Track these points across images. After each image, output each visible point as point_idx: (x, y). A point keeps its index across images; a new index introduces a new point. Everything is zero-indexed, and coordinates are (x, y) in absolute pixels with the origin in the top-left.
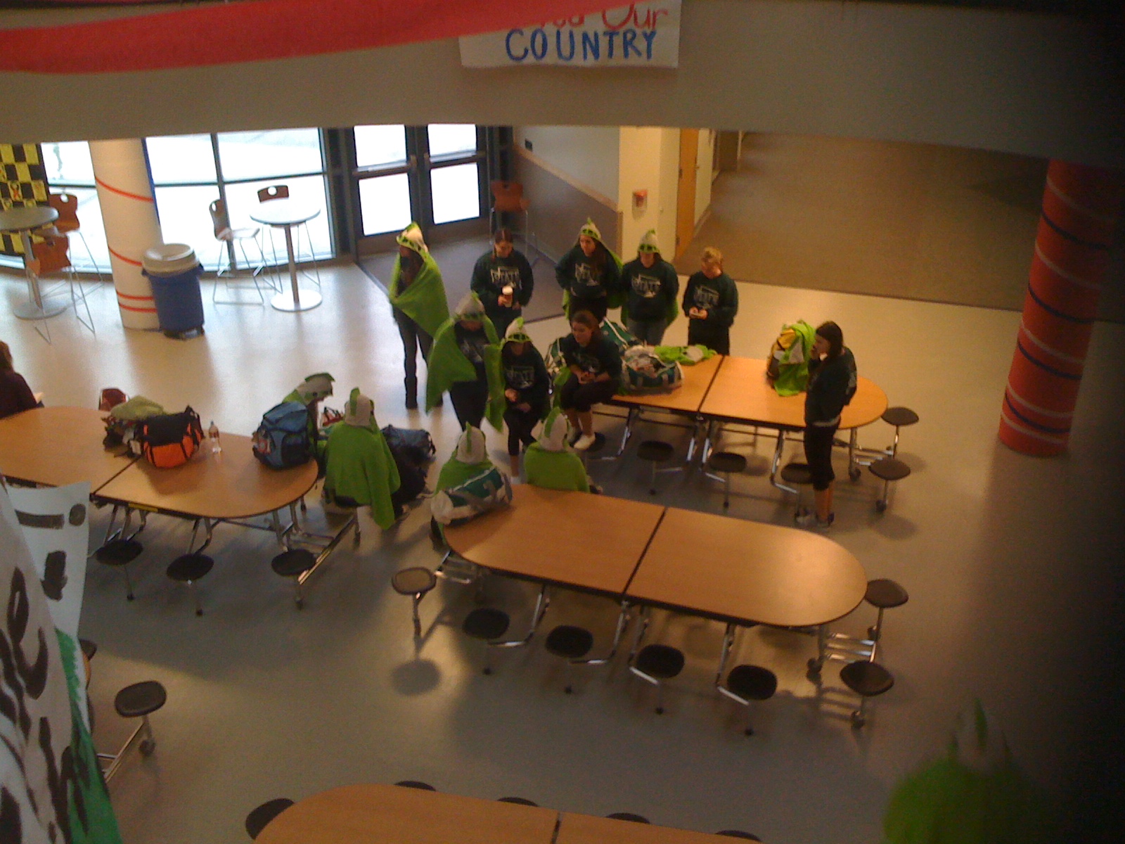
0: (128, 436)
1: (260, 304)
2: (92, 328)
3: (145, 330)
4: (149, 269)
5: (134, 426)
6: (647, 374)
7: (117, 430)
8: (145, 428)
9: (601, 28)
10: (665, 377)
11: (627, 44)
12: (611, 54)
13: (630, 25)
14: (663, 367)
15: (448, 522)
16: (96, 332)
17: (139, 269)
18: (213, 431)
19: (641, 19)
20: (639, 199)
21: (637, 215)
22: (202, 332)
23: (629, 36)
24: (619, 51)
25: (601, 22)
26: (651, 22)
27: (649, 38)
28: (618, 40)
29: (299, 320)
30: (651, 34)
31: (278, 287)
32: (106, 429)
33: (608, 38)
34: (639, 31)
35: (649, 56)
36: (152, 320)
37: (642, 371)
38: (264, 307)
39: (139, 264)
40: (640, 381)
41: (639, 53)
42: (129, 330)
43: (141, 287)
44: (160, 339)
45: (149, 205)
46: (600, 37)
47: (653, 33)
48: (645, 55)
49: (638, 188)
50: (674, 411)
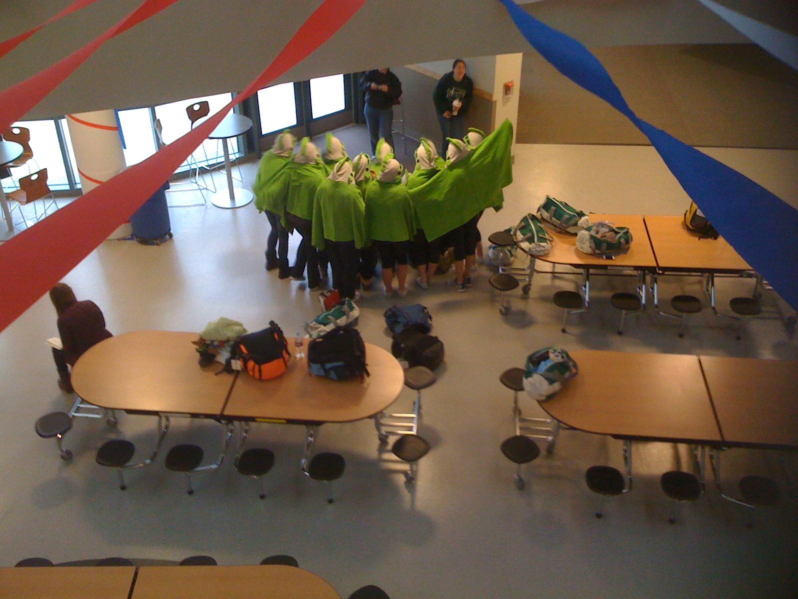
1: (203, 205)
8: (243, 347)
10: (622, 240)
15: (544, 398)
18: (299, 341)
20: (507, 89)
21: (505, 102)
22: (171, 236)
29: (235, 216)
38: (206, 206)
40: (604, 246)
44: (134, 247)
45: (116, 132)
49: (507, 80)
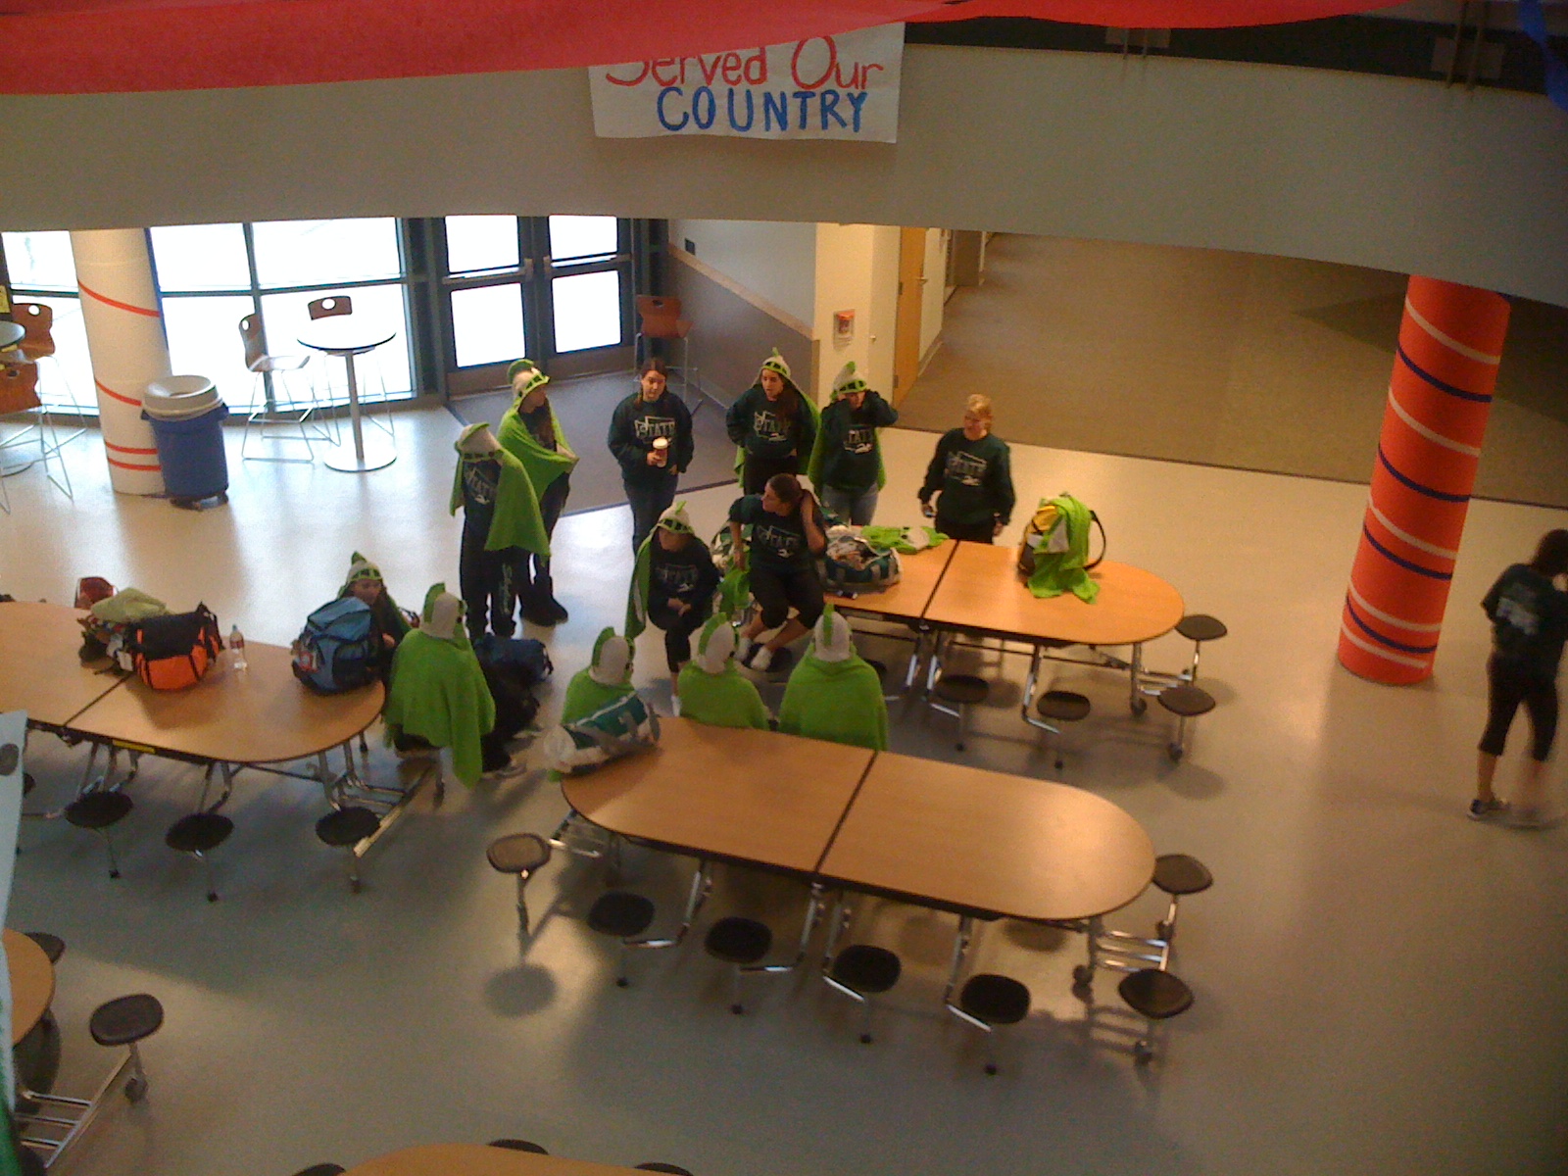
0: (115, 645)
1: (308, 462)
2: (69, 493)
3: (144, 496)
4: (151, 410)
5: (123, 630)
6: (851, 565)
7: (100, 637)
8: (140, 634)
9: (790, 87)
10: (876, 569)
11: (826, 110)
12: (803, 124)
13: (830, 84)
14: (875, 555)
15: (568, 770)
16: (74, 498)
17: (138, 410)
18: (236, 639)
19: (846, 78)
20: (842, 323)
21: (840, 345)
22: (225, 499)
23: (830, 98)
24: (814, 120)
25: (791, 79)
26: (860, 78)
27: (856, 102)
28: (814, 104)
29: (363, 484)
30: (858, 97)
31: (334, 437)
32: (84, 635)
33: (799, 100)
34: (843, 93)
35: (856, 128)
36: (153, 481)
37: (843, 560)
38: (313, 465)
39: (138, 403)
40: (841, 573)
41: (843, 124)
42: (121, 495)
43: (141, 435)
44: (165, 509)
45: (155, 320)
46: (788, 101)
47: (862, 96)
48: (851, 127)
49: (840, 309)
50: (889, 617)
